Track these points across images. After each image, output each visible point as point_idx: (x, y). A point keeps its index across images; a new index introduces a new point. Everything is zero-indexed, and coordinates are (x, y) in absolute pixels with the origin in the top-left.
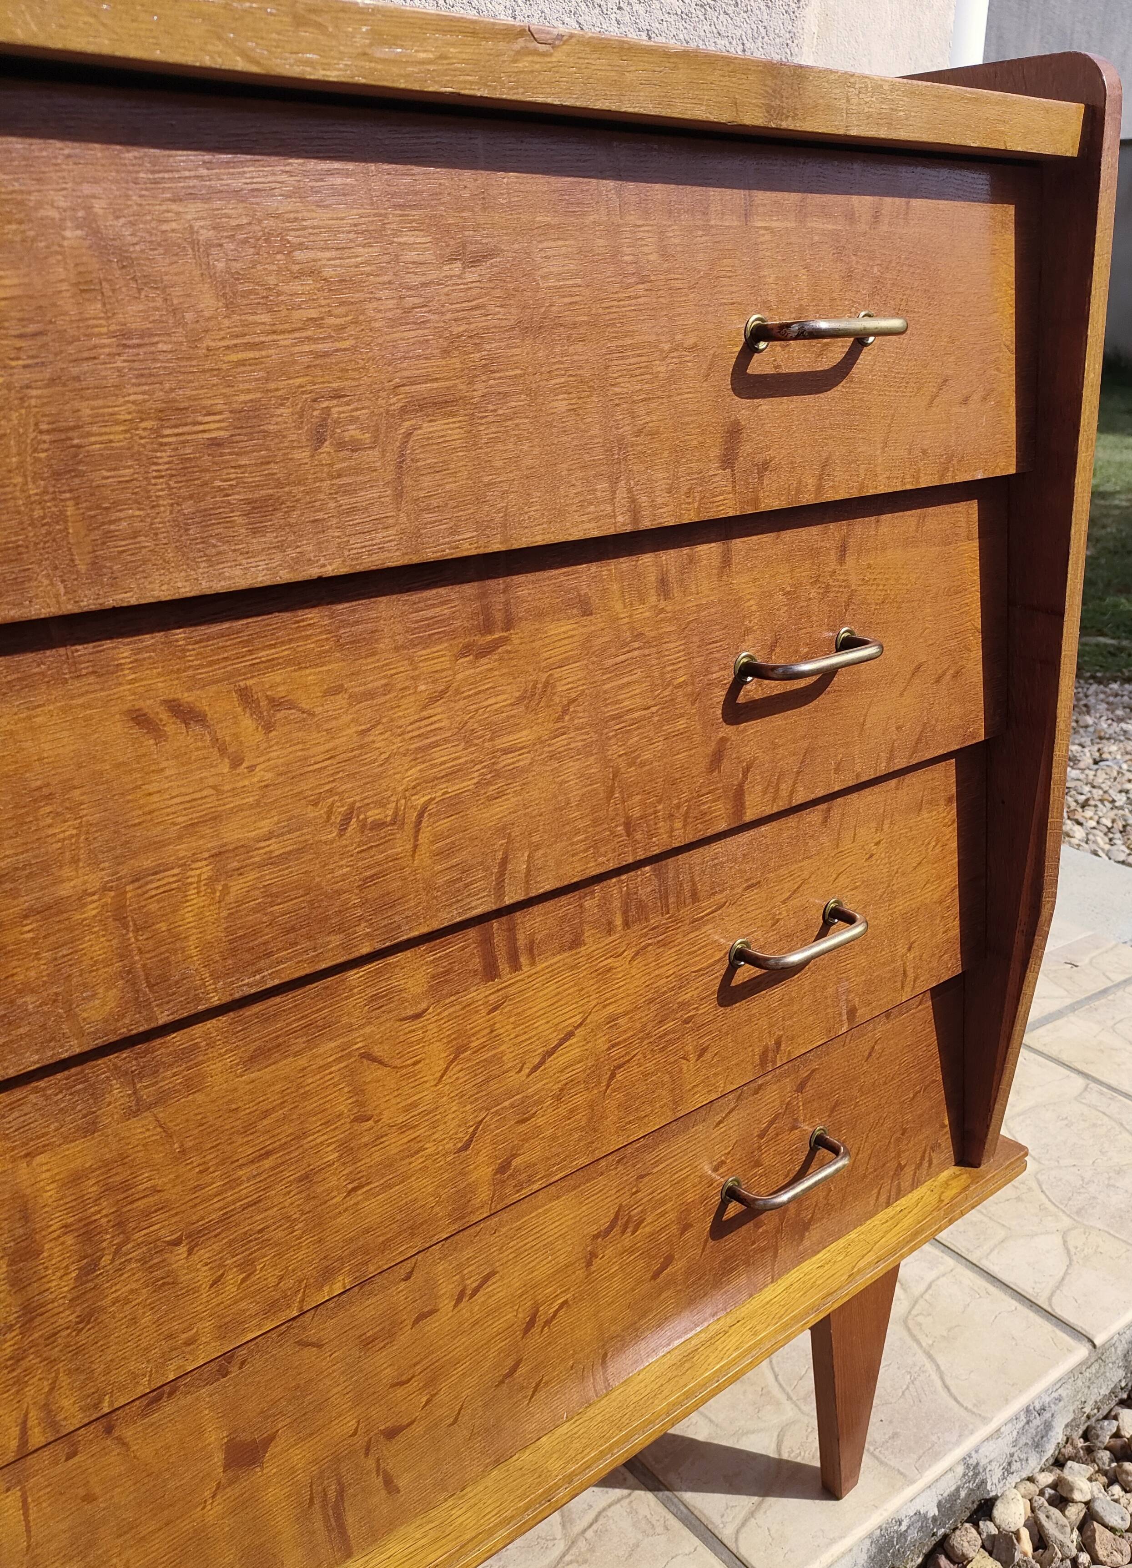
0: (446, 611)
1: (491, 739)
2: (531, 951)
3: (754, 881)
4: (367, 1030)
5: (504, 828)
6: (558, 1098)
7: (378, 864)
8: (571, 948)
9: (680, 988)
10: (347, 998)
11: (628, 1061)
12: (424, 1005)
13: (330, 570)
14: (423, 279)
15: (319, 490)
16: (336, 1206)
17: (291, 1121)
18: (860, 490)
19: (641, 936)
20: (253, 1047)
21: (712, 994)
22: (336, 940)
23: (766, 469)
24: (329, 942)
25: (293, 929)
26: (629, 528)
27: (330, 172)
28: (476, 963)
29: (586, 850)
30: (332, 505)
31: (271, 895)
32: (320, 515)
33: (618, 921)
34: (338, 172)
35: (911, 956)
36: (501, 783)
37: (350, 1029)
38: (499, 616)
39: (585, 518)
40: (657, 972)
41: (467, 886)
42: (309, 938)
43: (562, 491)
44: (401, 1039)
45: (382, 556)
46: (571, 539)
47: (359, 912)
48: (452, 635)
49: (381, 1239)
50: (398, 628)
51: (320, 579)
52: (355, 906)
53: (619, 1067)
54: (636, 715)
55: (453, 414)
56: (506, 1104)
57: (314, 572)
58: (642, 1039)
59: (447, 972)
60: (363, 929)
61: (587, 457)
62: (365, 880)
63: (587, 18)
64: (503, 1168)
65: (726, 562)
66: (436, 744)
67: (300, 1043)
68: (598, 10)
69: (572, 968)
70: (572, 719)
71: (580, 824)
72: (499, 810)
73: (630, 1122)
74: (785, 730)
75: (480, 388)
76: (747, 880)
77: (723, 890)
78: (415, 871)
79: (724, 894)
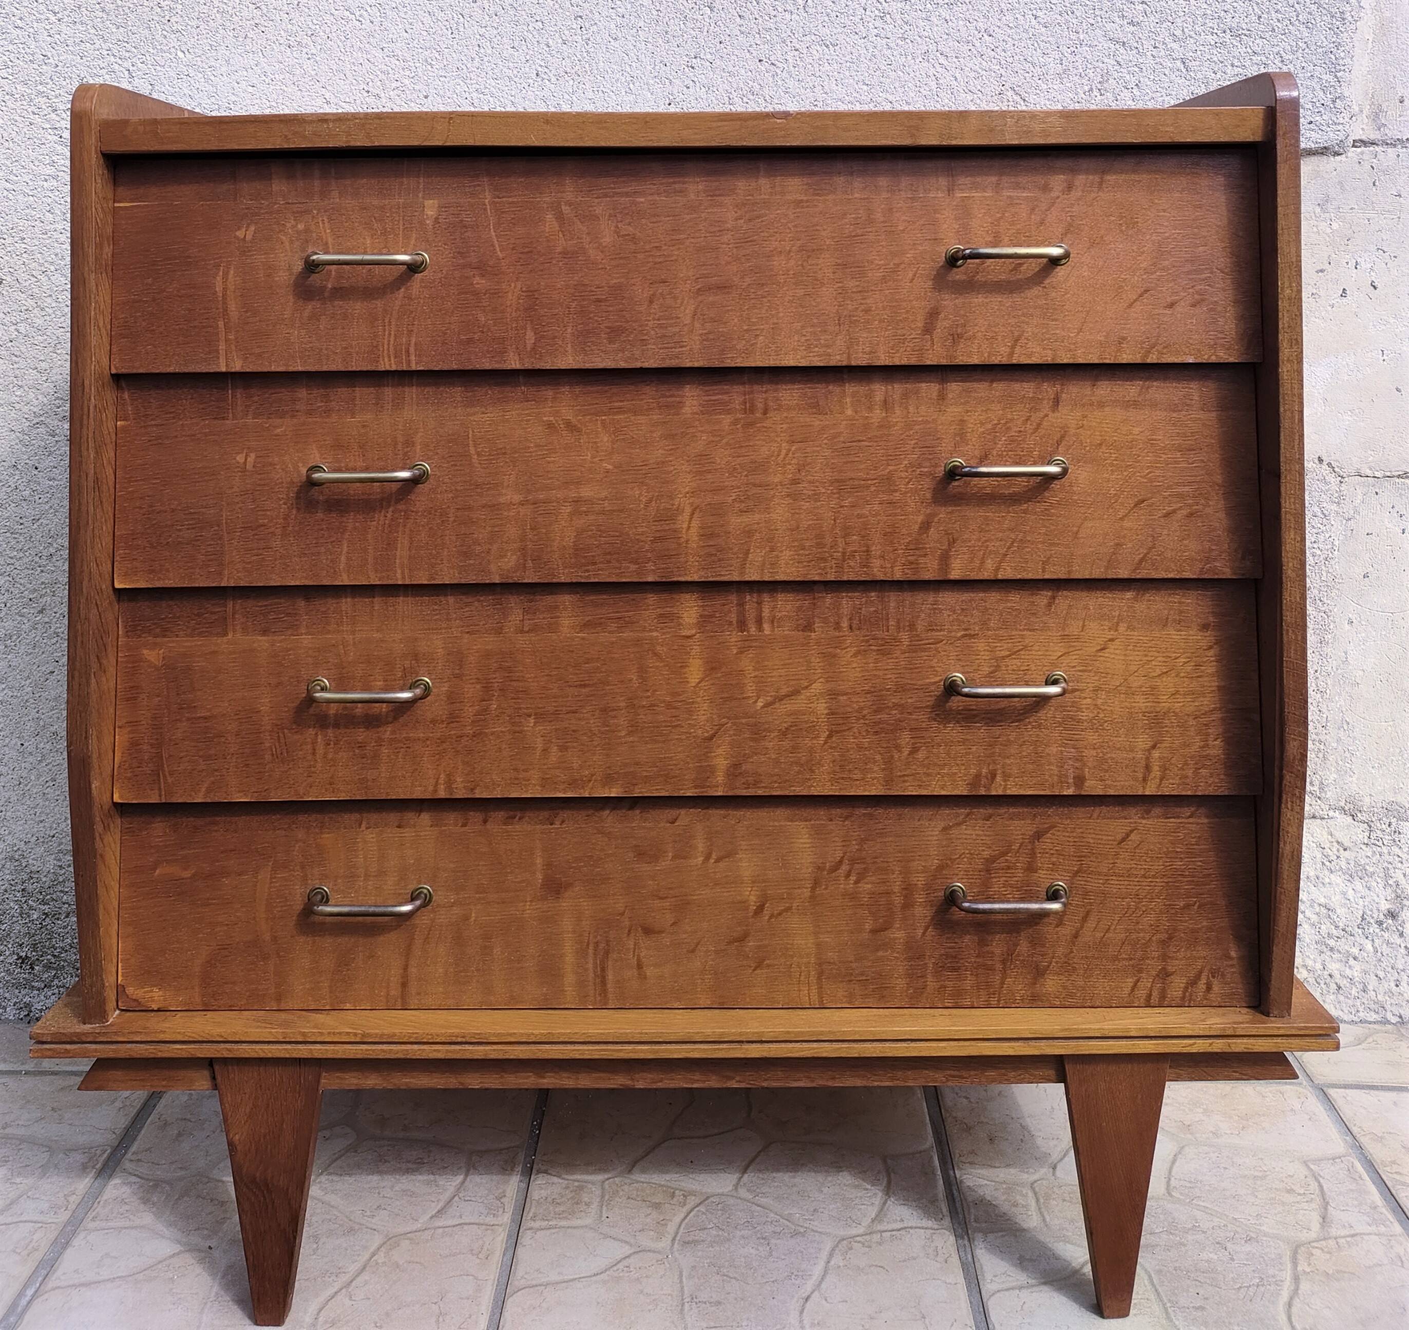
0: (725, 397)
1: (746, 476)
2: (772, 622)
3: (972, 633)
4: (655, 634)
5: (749, 532)
6: (784, 734)
7: (665, 531)
8: (803, 631)
9: (895, 692)
10: (645, 610)
11: (844, 731)
12: (693, 632)
13: (646, 365)
15: (647, 325)
16: (620, 737)
17: (601, 672)
18: (1053, 359)
19: (863, 641)
20: (587, 619)
21: (927, 707)
22: (633, 567)
23: (961, 338)
24: (629, 567)
25: (609, 553)
26: (844, 364)
28: (733, 617)
29: (809, 562)
30: (653, 332)
31: (600, 531)
32: (646, 337)
33: (845, 624)
35: (1155, 754)
36: (751, 503)
37: (644, 630)
38: (760, 406)
39: (811, 354)
40: (875, 672)
41: (719, 560)
42: (618, 561)
43: (796, 338)
44: (676, 647)
45: (677, 361)
46: (800, 365)
47: (649, 555)
48: (729, 412)
49: (645, 774)
50: (695, 402)
51: (641, 368)
52: (647, 551)
53: (837, 732)
54: (856, 483)
55: (728, 293)
56: (744, 721)
57: (638, 365)
58: (858, 719)
59: (711, 616)
60: (650, 566)
61: (815, 321)
62: (655, 538)
63: (1124, 57)
64: (736, 766)
65: (942, 397)
66: (709, 472)
67: (613, 626)
68: (1135, 51)
69: (803, 645)
70: (806, 476)
71: (808, 544)
72: (747, 519)
73: (843, 778)
74: (993, 520)
75: (748, 280)
76: (966, 630)
77: (941, 630)
78: (687, 541)
79: (942, 633)
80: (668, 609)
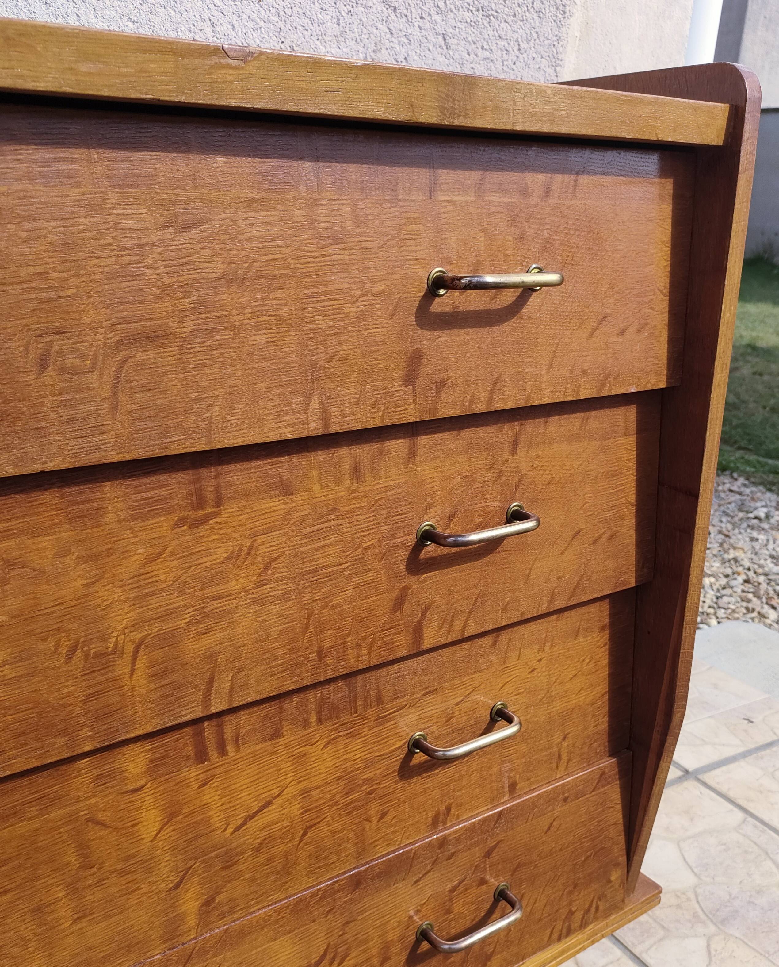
0: (164, 492)
1: (201, 589)
2: (237, 741)
3: (432, 689)
4: (93, 801)
5: (212, 656)
6: (257, 850)
7: (100, 684)
8: (271, 739)
9: (365, 768)
10: (75, 777)
11: (319, 822)
12: (142, 782)
13: (50, 466)
14: (137, 242)
15: (42, 404)
16: (64, 930)
17: (26, 868)
18: (526, 402)
19: (332, 730)
21: (394, 772)
22: (61, 741)
23: (444, 386)
24: (55, 743)
25: (23, 733)
26: (320, 432)
27: (56, 160)
28: (190, 750)
29: (283, 672)
30: (53, 416)
32: (43, 424)
33: (313, 719)
34: (64, 160)
35: (565, 744)
36: (210, 622)
37: (78, 800)
38: (210, 496)
39: (281, 424)
40: (345, 757)
41: (178, 699)
42: (38, 739)
43: (261, 404)
44: (122, 807)
45: (98, 455)
46: (268, 440)
47: (83, 719)
48: (169, 511)
49: (102, 955)
50: (121, 505)
51: (42, 472)
52: (78, 716)
53: (311, 827)
54: (329, 570)
55: (164, 346)
56: (213, 854)
57: (37, 468)
58: (331, 806)
59: (163, 757)
60: (86, 732)
61: (284, 378)
62: (88, 696)
63: (395, 25)
64: (207, 903)
65: (412, 454)
66: (152, 594)
67: (34, 810)
68: (404, 19)
69: (272, 754)
70: (273, 574)
71: (280, 652)
72: (206, 642)
73: (319, 867)
74: (460, 580)
75: (189, 326)
76: (425, 688)
77: (405, 696)
78: (132, 689)
79: (405, 698)
80: (107, 766)
